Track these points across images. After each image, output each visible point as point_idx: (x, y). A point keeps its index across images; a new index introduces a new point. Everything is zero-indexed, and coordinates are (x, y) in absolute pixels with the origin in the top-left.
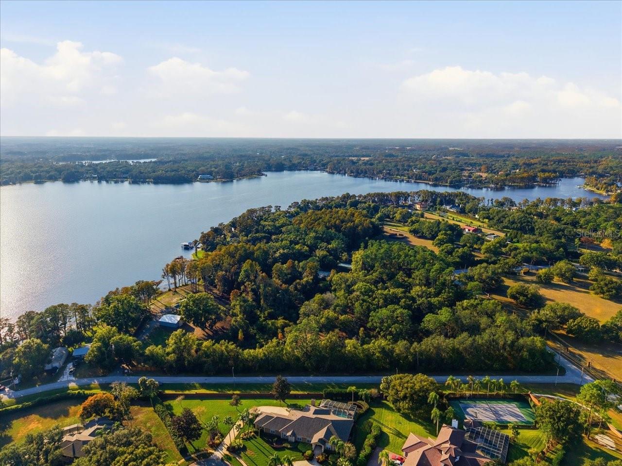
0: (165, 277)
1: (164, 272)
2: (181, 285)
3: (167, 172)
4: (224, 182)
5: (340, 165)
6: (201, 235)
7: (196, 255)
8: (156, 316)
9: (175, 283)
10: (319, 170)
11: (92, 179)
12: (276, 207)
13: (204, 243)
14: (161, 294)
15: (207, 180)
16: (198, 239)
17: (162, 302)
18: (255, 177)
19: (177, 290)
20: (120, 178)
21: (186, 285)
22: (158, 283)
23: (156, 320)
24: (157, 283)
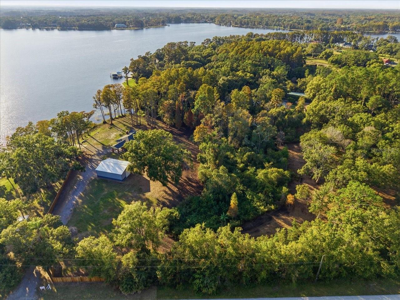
0: (97, 107)
1: (96, 101)
2: (117, 116)
3: (88, 21)
4: (136, 30)
5: (225, 19)
6: (131, 62)
7: (128, 84)
8: (91, 160)
9: (111, 114)
10: (209, 23)
11: (27, 27)
12: (192, 43)
13: (134, 71)
14: (94, 127)
15: (122, 29)
16: (128, 67)
17: (97, 139)
18: (160, 27)
19: (114, 122)
20: (51, 26)
21: (123, 116)
22: (90, 115)
23: (91, 167)
24: (88, 115)
